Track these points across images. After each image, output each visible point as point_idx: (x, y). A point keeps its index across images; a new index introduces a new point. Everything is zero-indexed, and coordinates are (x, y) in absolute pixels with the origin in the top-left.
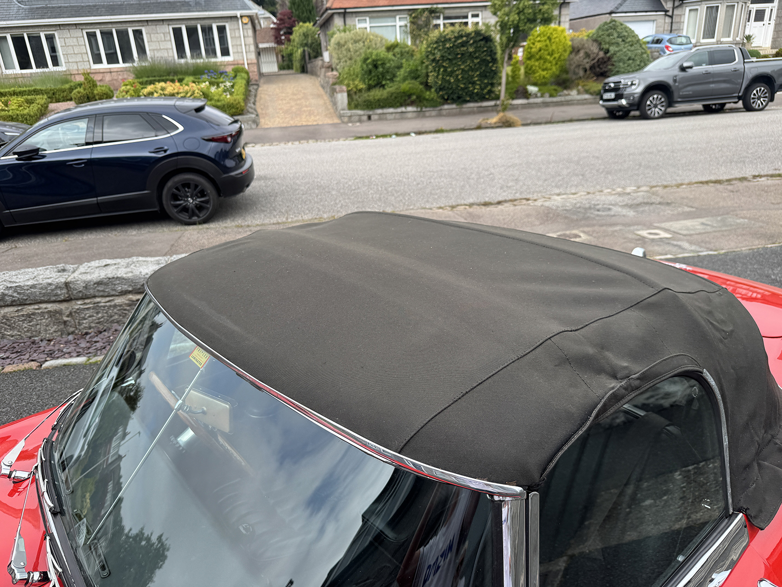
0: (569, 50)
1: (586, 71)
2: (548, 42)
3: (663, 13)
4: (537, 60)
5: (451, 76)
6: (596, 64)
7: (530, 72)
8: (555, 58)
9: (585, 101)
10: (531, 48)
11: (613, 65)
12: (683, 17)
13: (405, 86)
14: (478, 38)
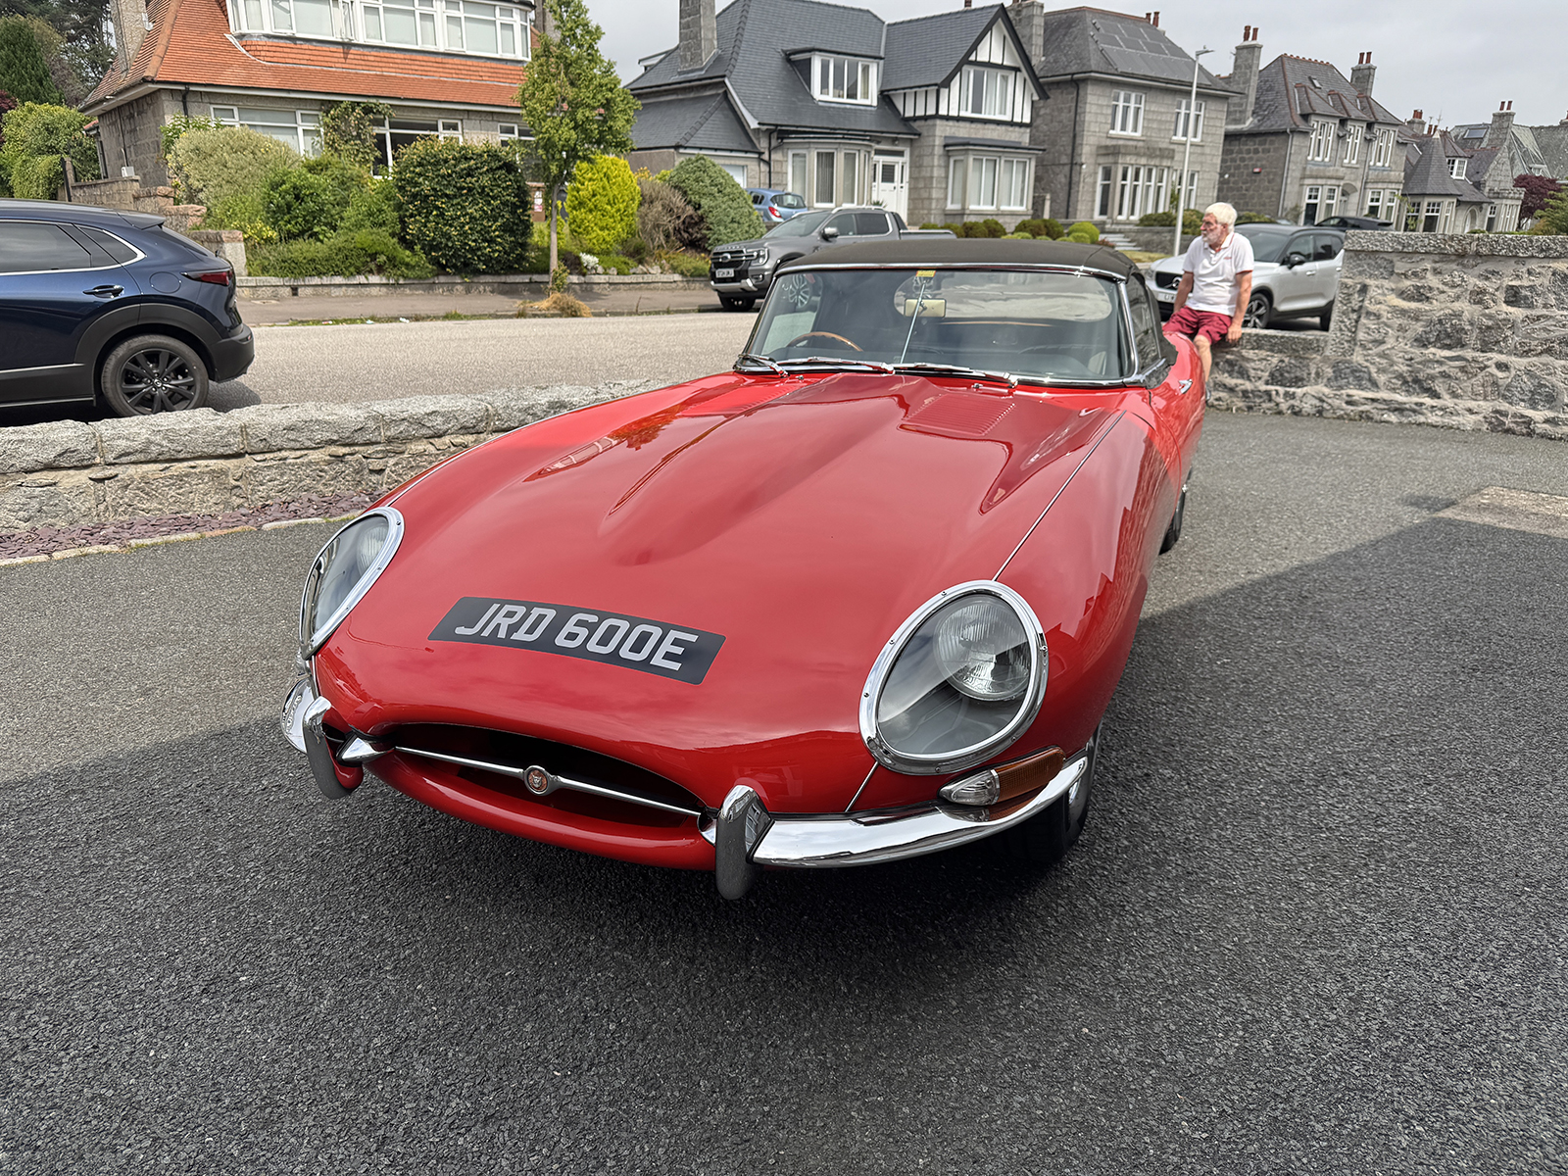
0: (638, 198)
1: (667, 236)
2: (605, 179)
3: (756, 156)
4: (591, 211)
5: (451, 226)
6: (682, 227)
7: (581, 230)
8: (619, 210)
9: (674, 285)
10: (578, 191)
11: (709, 229)
12: (784, 164)
13: (364, 237)
14: (494, 165)
